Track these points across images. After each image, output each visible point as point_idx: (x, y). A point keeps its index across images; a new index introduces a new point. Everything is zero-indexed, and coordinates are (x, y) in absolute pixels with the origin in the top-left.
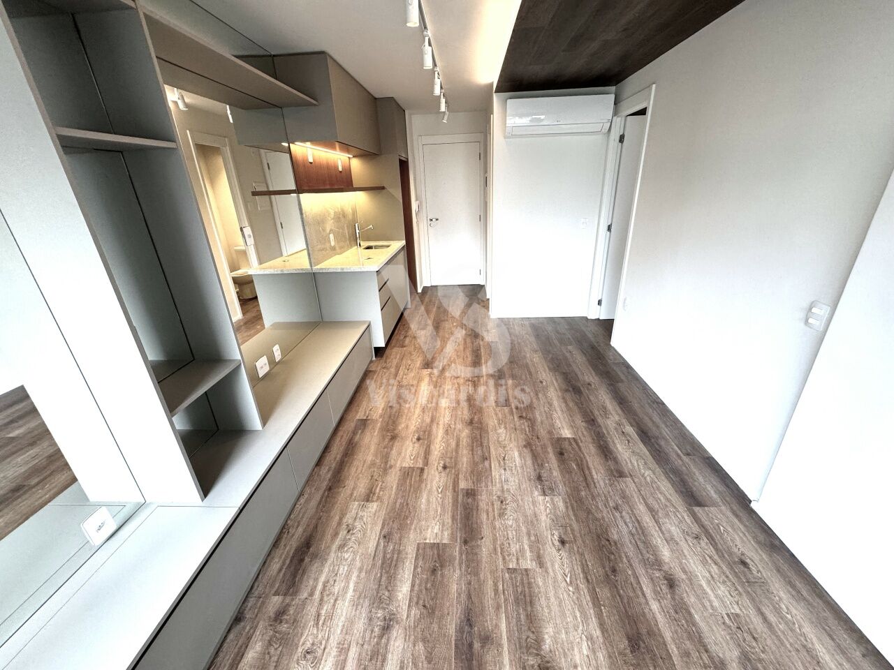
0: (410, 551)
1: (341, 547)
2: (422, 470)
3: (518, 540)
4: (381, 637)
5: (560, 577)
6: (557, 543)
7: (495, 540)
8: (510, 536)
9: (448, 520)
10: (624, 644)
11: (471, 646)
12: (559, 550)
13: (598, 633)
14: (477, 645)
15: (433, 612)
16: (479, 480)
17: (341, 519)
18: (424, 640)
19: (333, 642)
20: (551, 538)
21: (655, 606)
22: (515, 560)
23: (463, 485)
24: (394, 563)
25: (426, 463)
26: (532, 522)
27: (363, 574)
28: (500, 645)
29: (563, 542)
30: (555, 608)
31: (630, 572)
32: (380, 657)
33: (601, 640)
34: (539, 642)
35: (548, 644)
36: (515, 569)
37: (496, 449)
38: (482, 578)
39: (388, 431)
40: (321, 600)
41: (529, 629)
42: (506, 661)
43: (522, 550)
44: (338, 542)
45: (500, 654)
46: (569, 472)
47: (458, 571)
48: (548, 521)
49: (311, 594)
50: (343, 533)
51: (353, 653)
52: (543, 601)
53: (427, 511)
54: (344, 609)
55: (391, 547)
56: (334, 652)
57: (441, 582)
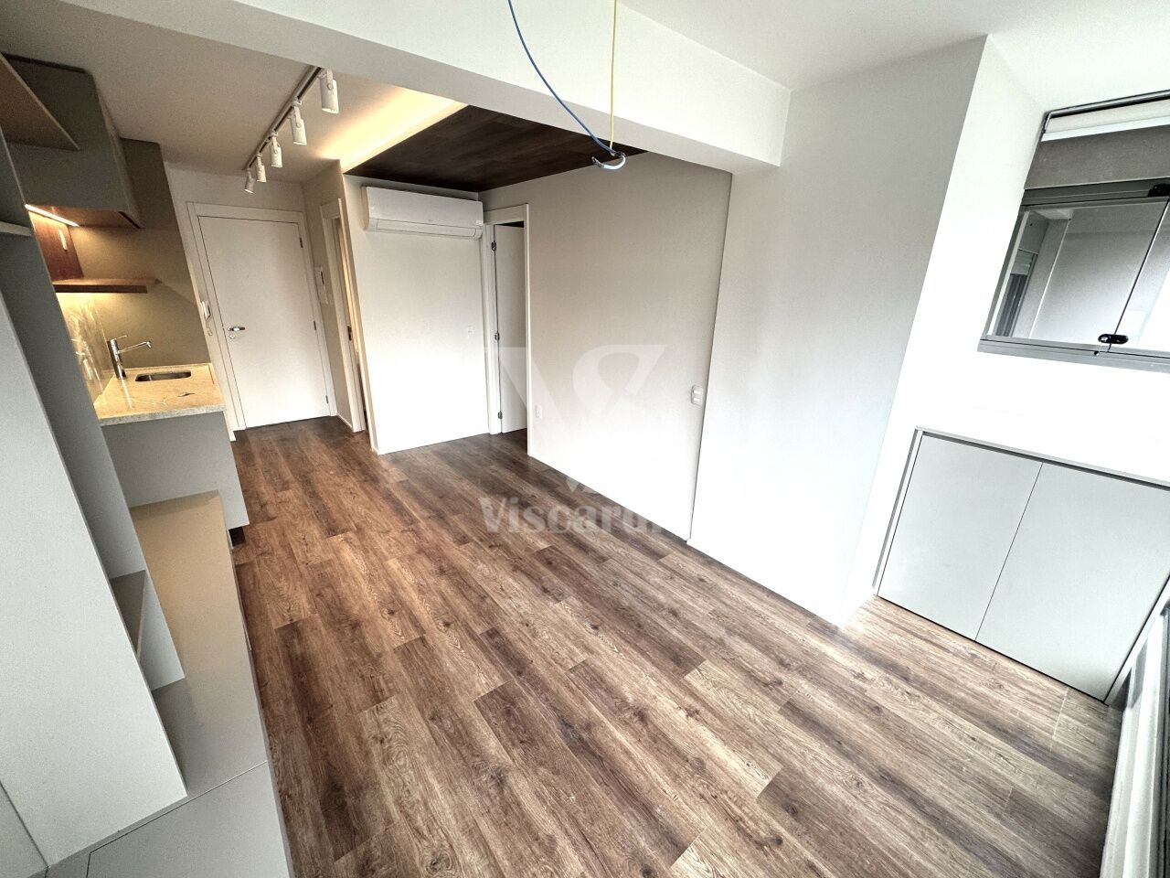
0: (472, 713)
1: (387, 760)
2: (423, 639)
3: (562, 645)
4: (501, 792)
5: (609, 652)
6: (592, 631)
7: (544, 657)
8: (554, 646)
9: (487, 665)
10: (672, 665)
11: (581, 739)
12: (597, 634)
13: (655, 669)
14: (585, 736)
15: (533, 740)
16: (492, 619)
17: (359, 739)
18: (541, 764)
19: (456, 834)
20: (586, 630)
21: (674, 632)
22: (569, 661)
23: (479, 630)
24: (463, 732)
25: (421, 630)
26: (563, 626)
27: (437, 764)
28: (602, 722)
29: (595, 627)
30: (620, 674)
32: (513, 806)
33: (659, 672)
34: (624, 701)
35: (630, 698)
36: (575, 667)
37: (488, 585)
38: (555, 690)
40: (407, 816)
42: (612, 728)
43: (571, 651)
44: (376, 760)
45: (606, 727)
46: (565, 574)
47: (531, 699)
48: (576, 619)
49: (389, 821)
50: (375, 749)
51: (485, 826)
52: (609, 674)
53: (460, 670)
54: (442, 803)
55: (448, 723)
56: (464, 840)
57: (522, 715)
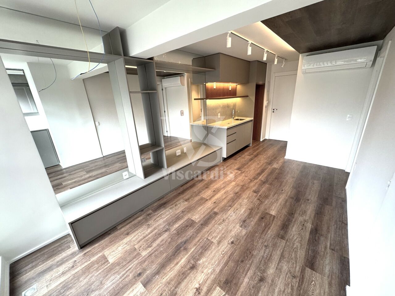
0: (186, 218)
1: (171, 208)
2: (207, 200)
3: (218, 233)
4: (164, 232)
5: (221, 250)
6: (230, 242)
7: (211, 229)
8: (216, 231)
9: (202, 216)
10: (223, 279)
11: (181, 247)
12: (229, 244)
13: (218, 271)
15: (179, 235)
16: (222, 211)
17: (176, 202)
18: (172, 239)
19: (154, 226)
20: (230, 239)
21: (246, 280)
22: (211, 237)
23: (215, 210)
24: (179, 218)
25: (210, 199)
26: (228, 231)
27: (171, 217)
28: (188, 253)
29: (232, 243)
30: (211, 256)
31: (248, 266)
32: (160, 235)
33: (217, 273)
34: (198, 260)
35: (200, 262)
36: (209, 240)
37: (237, 205)
38: (198, 236)
39: (207, 185)
40: (159, 216)
41: (199, 255)
42: (186, 257)
43: (216, 237)
44: (171, 207)
45: (186, 254)
46: (259, 225)
47: (193, 230)
48: (234, 235)
49: (157, 214)
50: (174, 205)
51: (156, 231)
52: (209, 252)
53: (199, 211)
54: (161, 221)
55: (182, 214)
56: (153, 228)
57: (186, 230)
